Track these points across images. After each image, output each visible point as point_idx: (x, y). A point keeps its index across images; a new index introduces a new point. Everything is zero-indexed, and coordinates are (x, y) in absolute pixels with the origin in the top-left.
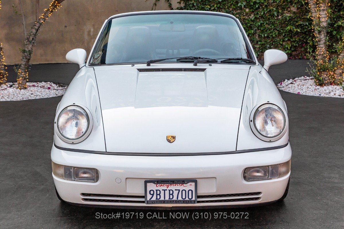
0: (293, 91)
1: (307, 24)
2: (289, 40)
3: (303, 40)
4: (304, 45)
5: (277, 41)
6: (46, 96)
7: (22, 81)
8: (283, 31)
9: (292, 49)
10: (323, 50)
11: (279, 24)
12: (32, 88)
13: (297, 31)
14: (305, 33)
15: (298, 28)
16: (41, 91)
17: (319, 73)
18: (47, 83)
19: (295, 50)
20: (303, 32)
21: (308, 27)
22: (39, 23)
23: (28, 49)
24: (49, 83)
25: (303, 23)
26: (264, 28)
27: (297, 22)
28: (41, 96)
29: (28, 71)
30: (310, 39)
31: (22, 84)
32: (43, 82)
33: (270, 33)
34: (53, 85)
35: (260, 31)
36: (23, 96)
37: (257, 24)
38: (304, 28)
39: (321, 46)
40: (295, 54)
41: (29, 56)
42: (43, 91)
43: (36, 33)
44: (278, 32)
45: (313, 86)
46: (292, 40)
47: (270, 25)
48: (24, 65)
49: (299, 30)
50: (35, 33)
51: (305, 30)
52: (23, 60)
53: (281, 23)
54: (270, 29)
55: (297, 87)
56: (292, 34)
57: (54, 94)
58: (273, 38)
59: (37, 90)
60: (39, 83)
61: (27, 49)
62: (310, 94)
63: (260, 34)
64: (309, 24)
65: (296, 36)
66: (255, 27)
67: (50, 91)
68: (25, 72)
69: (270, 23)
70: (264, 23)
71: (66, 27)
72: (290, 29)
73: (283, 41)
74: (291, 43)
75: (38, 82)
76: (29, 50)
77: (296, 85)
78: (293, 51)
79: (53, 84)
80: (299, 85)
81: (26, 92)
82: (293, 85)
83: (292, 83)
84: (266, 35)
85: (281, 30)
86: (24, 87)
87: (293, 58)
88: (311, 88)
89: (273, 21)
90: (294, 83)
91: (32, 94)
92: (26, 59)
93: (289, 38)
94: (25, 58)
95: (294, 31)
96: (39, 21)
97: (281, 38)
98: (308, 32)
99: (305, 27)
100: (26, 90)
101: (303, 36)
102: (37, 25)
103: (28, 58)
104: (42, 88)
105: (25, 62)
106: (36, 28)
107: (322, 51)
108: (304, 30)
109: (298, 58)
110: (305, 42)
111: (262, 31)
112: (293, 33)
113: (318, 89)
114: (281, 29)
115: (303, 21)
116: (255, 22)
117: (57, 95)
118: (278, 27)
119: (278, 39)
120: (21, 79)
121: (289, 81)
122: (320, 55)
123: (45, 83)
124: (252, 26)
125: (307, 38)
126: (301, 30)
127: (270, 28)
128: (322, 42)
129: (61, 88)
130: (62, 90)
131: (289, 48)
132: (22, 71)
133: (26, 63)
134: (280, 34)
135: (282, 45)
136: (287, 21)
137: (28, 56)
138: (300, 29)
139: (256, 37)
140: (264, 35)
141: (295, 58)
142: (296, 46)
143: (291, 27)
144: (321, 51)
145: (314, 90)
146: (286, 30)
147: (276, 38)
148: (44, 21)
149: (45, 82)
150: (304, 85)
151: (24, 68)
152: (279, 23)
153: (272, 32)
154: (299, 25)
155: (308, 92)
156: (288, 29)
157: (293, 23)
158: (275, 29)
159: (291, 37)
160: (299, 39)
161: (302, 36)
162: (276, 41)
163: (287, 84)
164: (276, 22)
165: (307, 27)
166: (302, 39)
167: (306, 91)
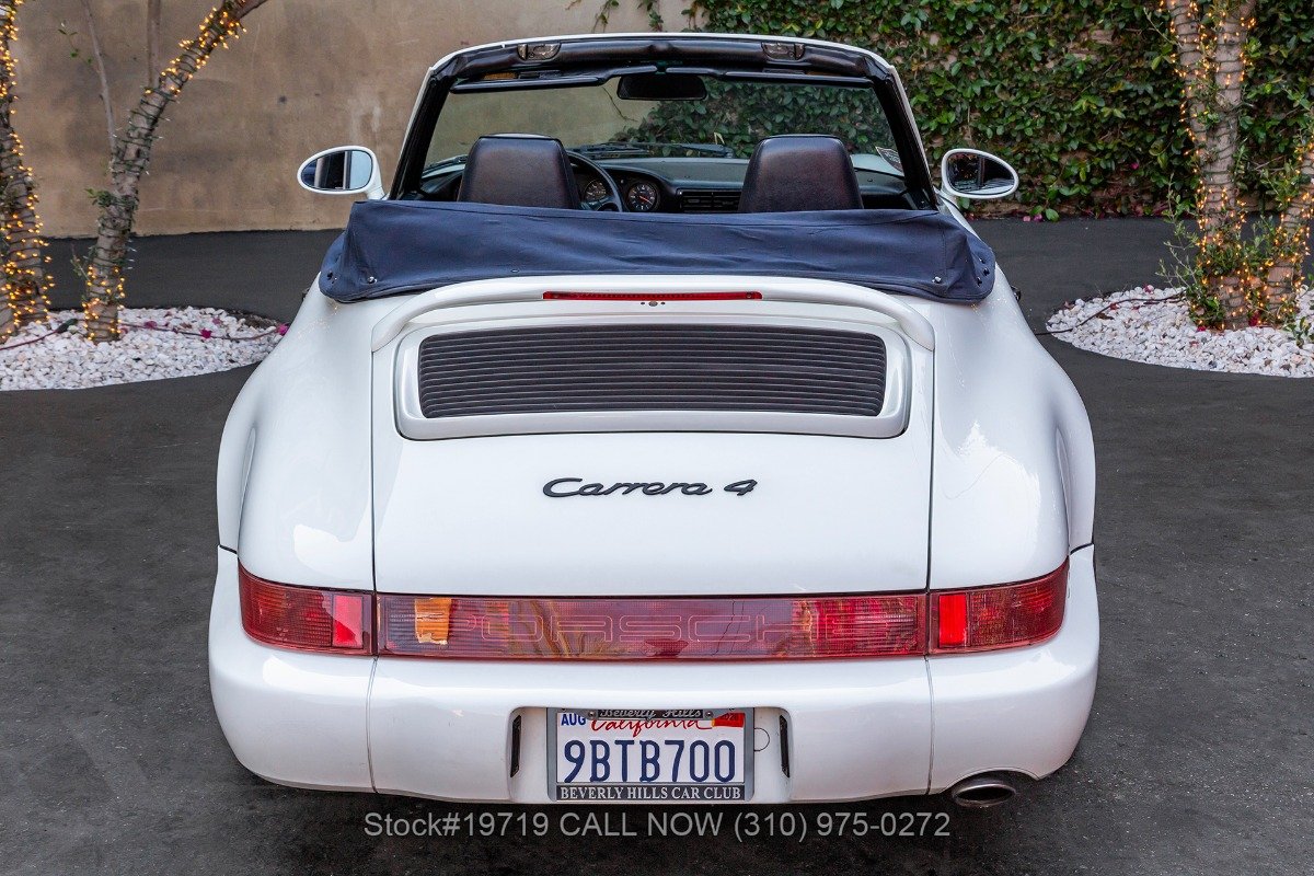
0: (1110, 347)
1: (1150, 89)
2: (1082, 148)
3: (1133, 149)
4: (1135, 167)
5: (1040, 152)
6: (190, 366)
7: (100, 309)
8: (1062, 117)
9: (1095, 181)
10: (1226, 195)
11: (1047, 89)
12: (141, 337)
13: (1112, 115)
14: (1140, 123)
15: (1117, 107)
16: (174, 348)
17: (1209, 279)
18: (202, 310)
19: (1104, 185)
20: (1131, 121)
21: (1153, 102)
22: (161, 93)
23: (121, 190)
24: (211, 310)
25: (1136, 87)
26: (994, 104)
27: (1112, 83)
28: (172, 369)
29: (121, 274)
30: (1159, 143)
31: (100, 323)
32: (190, 308)
33: (1017, 122)
34: (226, 319)
35: (978, 114)
36: (106, 368)
37: (969, 90)
38: (1135, 106)
39: (1218, 179)
40: (1105, 200)
41: (125, 216)
42: (180, 345)
43: (151, 130)
44: (1043, 119)
45: (1182, 327)
46: (1093, 148)
47: (1015, 94)
48: (106, 250)
49: (1119, 113)
50: (145, 132)
51: (1140, 113)
52: (104, 232)
53: (1053, 88)
54: (1016, 107)
55: (1122, 329)
56: (1093, 128)
57: (223, 357)
58: (1026, 140)
59: (159, 342)
60: (173, 311)
61: (116, 194)
62: (1173, 359)
63: (980, 127)
64: (1156, 90)
65: (1110, 133)
66: (961, 103)
67: (210, 346)
68: (113, 277)
69: (1017, 87)
70: (994, 87)
71: (283, 99)
72: (1088, 108)
73: (1063, 151)
74: (1089, 158)
75: (173, 306)
76: (127, 197)
77: (1117, 323)
78: (1096, 188)
79: (225, 314)
80: (1131, 324)
81: (115, 352)
82: (1106, 322)
83: (1100, 315)
84: (1000, 131)
85: (1056, 111)
86: (109, 332)
87: (1094, 212)
88: (1178, 338)
89: (1026, 79)
90: (1111, 313)
91: (138, 360)
92: (115, 228)
93: (1084, 142)
94: (109, 224)
95: (1101, 114)
96: (160, 87)
97: (1054, 141)
98: (1152, 119)
99: (1140, 101)
100: (118, 343)
101: (1133, 135)
102: (152, 102)
103: (123, 223)
104: (180, 336)
105: (111, 241)
106: (151, 111)
107: (1222, 199)
108: (1137, 111)
109: (1115, 211)
110: (1139, 156)
111: (988, 117)
112: (1097, 121)
113: (1204, 340)
114: (1055, 107)
115: (1135, 80)
116: (963, 84)
117: (232, 361)
118: (1044, 103)
119: (1045, 146)
120: (98, 303)
121: (1090, 305)
122: (1212, 213)
123: (197, 312)
124: (952, 98)
125: (1148, 139)
126: (1125, 112)
127: (1018, 104)
128: (1221, 166)
129: (252, 332)
130: (254, 338)
131: (1083, 177)
132: (102, 274)
133: (115, 243)
134: (1050, 126)
135: (1057, 165)
136: (1078, 81)
137: (120, 217)
138: (1125, 108)
139: (966, 138)
140: (994, 130)
141: (1103, 211)
142: (1107, 171)
143: (1090, 99)
144: (1218, 198)
145: (1188, 343)
146: (1073, 112)
147: (1037, 142)
148: (180, 88)
149: (200, 307)
150: (1148, 322)
151: (106, 263)
152: (1048, 85)
153: (1023, 121)
154: (1120, 92)
155: (1165, 353)
156: (1081, 108)
157: (1098, 87)
158: (1034, 106)
159: (1091, 138)
160: (1119, 145)
161: (1129, 134)
162: (1037, 151)
163: (1084, 319)
164: (1037, 85)
165: (1147, 102)
166: (1130, 145)
167: (1159, 347)
